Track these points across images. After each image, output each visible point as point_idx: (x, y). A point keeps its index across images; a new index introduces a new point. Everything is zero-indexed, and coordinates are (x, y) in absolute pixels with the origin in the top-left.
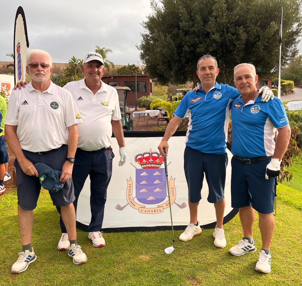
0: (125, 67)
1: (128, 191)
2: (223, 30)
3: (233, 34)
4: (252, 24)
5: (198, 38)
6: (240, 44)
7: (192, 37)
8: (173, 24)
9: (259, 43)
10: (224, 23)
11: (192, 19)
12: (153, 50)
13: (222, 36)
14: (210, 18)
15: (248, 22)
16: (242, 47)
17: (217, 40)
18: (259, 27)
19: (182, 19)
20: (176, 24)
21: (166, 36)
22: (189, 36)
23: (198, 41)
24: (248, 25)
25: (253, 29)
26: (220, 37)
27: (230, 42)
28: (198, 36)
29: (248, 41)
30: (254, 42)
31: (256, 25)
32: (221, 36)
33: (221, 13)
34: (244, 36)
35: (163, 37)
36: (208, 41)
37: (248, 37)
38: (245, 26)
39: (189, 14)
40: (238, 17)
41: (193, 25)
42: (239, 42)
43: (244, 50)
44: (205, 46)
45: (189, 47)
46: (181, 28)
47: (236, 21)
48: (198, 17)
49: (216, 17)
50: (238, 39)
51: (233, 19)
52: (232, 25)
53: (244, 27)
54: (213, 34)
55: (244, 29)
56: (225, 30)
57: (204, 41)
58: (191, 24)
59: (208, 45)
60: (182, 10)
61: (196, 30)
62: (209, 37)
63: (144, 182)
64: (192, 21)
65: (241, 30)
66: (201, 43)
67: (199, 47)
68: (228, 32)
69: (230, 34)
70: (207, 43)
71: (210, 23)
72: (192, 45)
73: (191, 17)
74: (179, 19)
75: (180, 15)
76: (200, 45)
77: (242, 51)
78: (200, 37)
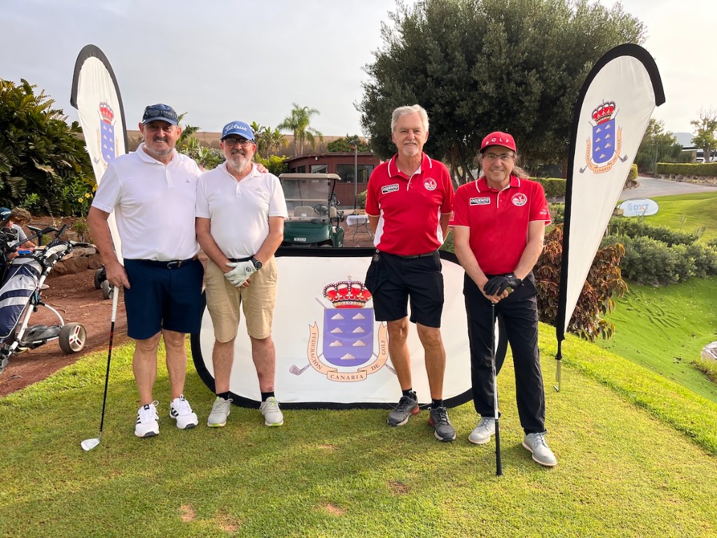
0: (340, 140)
1: (310, 344)
2: (500, 77)
3: (519, 84)
4: (552, 66)
5: (458, 91)
6: (530, 101)
7: (448, 89)
8: (417, 68)
9: (565, 100)
10: (504, 64)
11: (448, 58)
12: (383, 111)
13: (500, 87)
14: (479, 56)
15: (545, 62)
16: (533, 106)
17: (490, 95)
18: (564, 71)
19: (431, 58)
20: (422, 67)
21: (404, 88)
22: (443, 86)
23: (459, 95)
24: (544, 68)
25: (553, 75)
26: (496, 89)
27: (513, 98)
28: (458, 88)
29: (544, 96)
30: (555, 97)
31: (559, 67)
32: (498, 87)
33: (497, 48)
34: (537, 87)
35: (398, 89)
36: (476, 96)
37: (546, 90)
38: (541, 69)
39: (444, 50)
40: (527, 54)
41: (450, 69)
42: (528, 98)
43: (538, 111)
44: (470, 104)
45: (443, 106)
46: (429, 73)
47: (525, 62)
48: (459, 56)
49: (489, 56)
50: (528, 93)
51: (519, 59)
52: (516, 69)
53: (538, 72)
54: (485, 84)
55: (538, 75)
56: (505, 77)
57: (469, 96)
58: (446, 67)
59: (475, 103)
60: (432, 44)
61: (455, 77)
62: (477, 90)
63: (336, 330)
64: (449, 61)
65: (532, 77)
66: (462, 100)
67: (459, 107)
68: (509, 81)
69: (513, 84)
70: (474, 100)
71: (478, 65)
72: (448, 103)
73: (447, 55)
74: (426, 58)
75: (428, 52)
76: (461, 103)
77: (535, 113)
78: (461, 90)
